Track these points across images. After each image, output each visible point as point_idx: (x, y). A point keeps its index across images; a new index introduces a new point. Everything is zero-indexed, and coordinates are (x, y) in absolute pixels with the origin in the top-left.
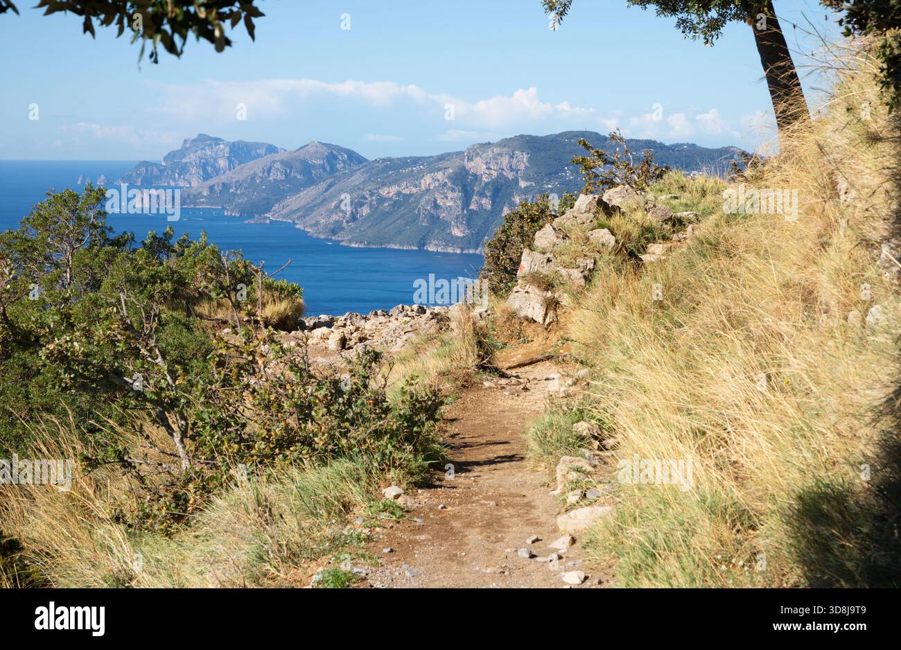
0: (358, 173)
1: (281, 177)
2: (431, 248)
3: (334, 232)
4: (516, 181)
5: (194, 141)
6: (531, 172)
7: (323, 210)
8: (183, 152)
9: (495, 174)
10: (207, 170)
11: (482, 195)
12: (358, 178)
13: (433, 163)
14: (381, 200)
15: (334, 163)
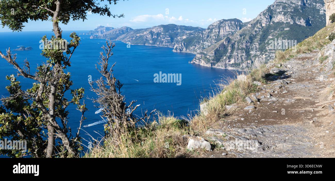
0: (132, 32)
1: (118, 33)
2: (146, 45)
4: (161, 33)
5: (99, 27)
6: (164, 31)
7: (126, 38)
8: (98, 29)
9: (157, 32)
10: (102, 32)
11: (155, 35)
12: (132, 33)
13: (146, 30)
14: (137, 36)
15: (127, 30)
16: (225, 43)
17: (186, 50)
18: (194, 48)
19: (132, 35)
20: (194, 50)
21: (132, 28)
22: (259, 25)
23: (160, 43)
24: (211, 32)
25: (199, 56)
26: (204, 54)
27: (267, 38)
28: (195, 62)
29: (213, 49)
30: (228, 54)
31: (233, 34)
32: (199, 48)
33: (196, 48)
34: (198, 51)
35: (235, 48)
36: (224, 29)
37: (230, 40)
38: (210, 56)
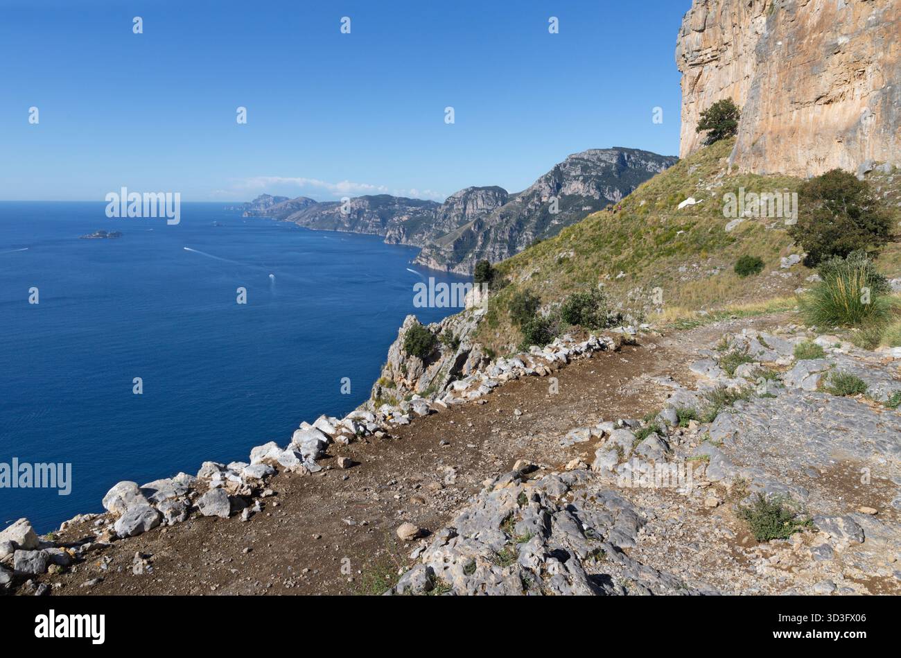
2: (338, 230)
3: (307, 225)
4: (365, 210)
6: (370, 207)
7: (304, 218)
8: (259, 199)
10: (266, 205)
11: (354, 214)
12: (315, 208)
14: (322, 215)
15: (307, 203)
16: (472, 229)
17: (407, 240)
18: (421, 238)
19: (315, 211)
20: (422, 242)
21: (316, 200)
22: (536, 199)
23: (362, 228)
24: (450, 209)
25: (426, 251)
26: (435, 247)
27: (549, 223)
28: (419, 261)
29: (452, 240)
30: (477, 250)
31: (489, 213)
32: (429, 238)
33: (424, 238)
34: (428, 243)
35: (489, 239)
36: (473, 205)
37: (482, 225)
38: (446, 252)
